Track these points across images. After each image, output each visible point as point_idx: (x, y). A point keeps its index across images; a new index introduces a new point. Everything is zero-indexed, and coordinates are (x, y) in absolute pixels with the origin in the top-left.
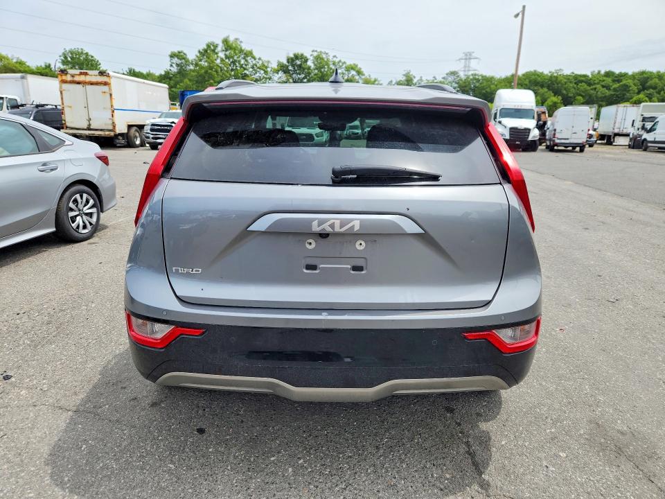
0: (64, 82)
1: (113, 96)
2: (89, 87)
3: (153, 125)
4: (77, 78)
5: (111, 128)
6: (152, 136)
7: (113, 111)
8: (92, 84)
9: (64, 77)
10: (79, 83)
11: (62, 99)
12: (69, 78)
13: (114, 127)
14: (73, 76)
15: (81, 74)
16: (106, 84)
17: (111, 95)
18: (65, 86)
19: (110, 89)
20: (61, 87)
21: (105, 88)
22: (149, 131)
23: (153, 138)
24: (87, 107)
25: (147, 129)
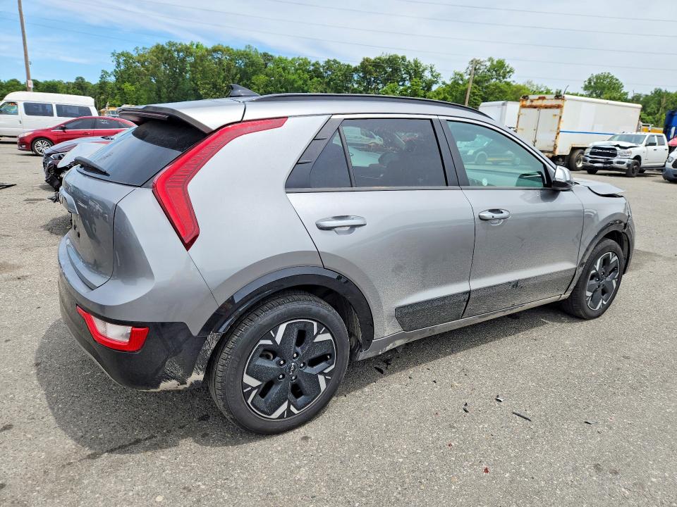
0: (523, 107)
1: (562, 119)
2: (543, 111)
3: (594, 148)
4: (535, 103)
5: (552, 149)
6: (590, 159)
7: (558, 134)
8: (546, 107)
9: (524, 103)
10: (535, 107)
11: (518, 122)
12: (528, 103)
13: (555, 148)
14: (532, 101)
15: (540, 98)
16: (559, 107)
17: (560, 117)
18: (524, 110)
19: (561, 112)
20: (520, 111)
21: (557, 111)
22: (588, 154)
23: (590, 162)
24: (536, 130)
25: (587, 152)
